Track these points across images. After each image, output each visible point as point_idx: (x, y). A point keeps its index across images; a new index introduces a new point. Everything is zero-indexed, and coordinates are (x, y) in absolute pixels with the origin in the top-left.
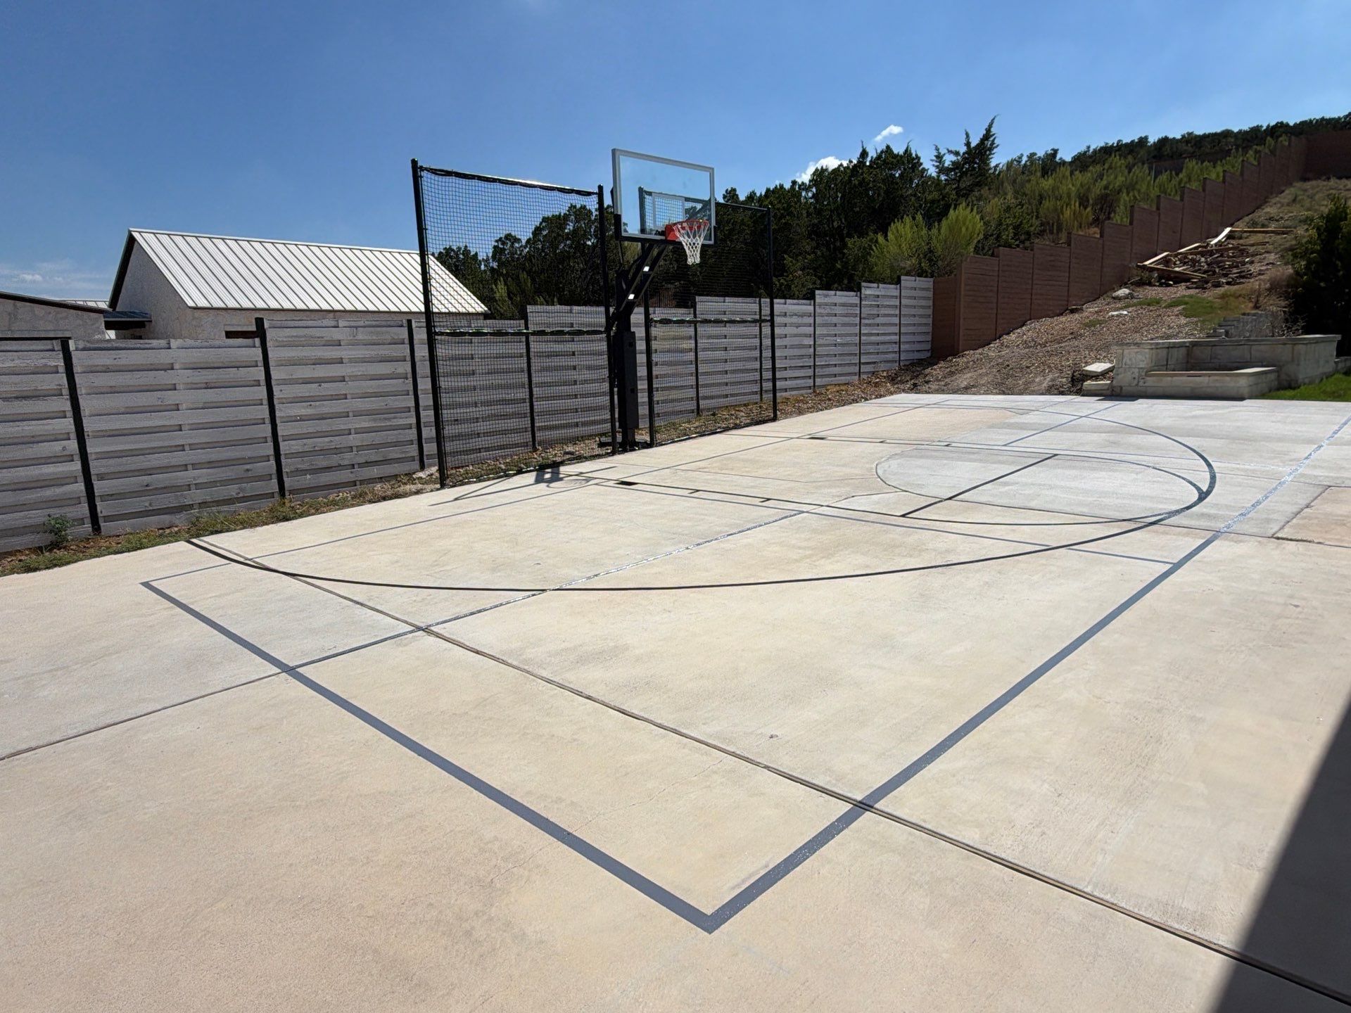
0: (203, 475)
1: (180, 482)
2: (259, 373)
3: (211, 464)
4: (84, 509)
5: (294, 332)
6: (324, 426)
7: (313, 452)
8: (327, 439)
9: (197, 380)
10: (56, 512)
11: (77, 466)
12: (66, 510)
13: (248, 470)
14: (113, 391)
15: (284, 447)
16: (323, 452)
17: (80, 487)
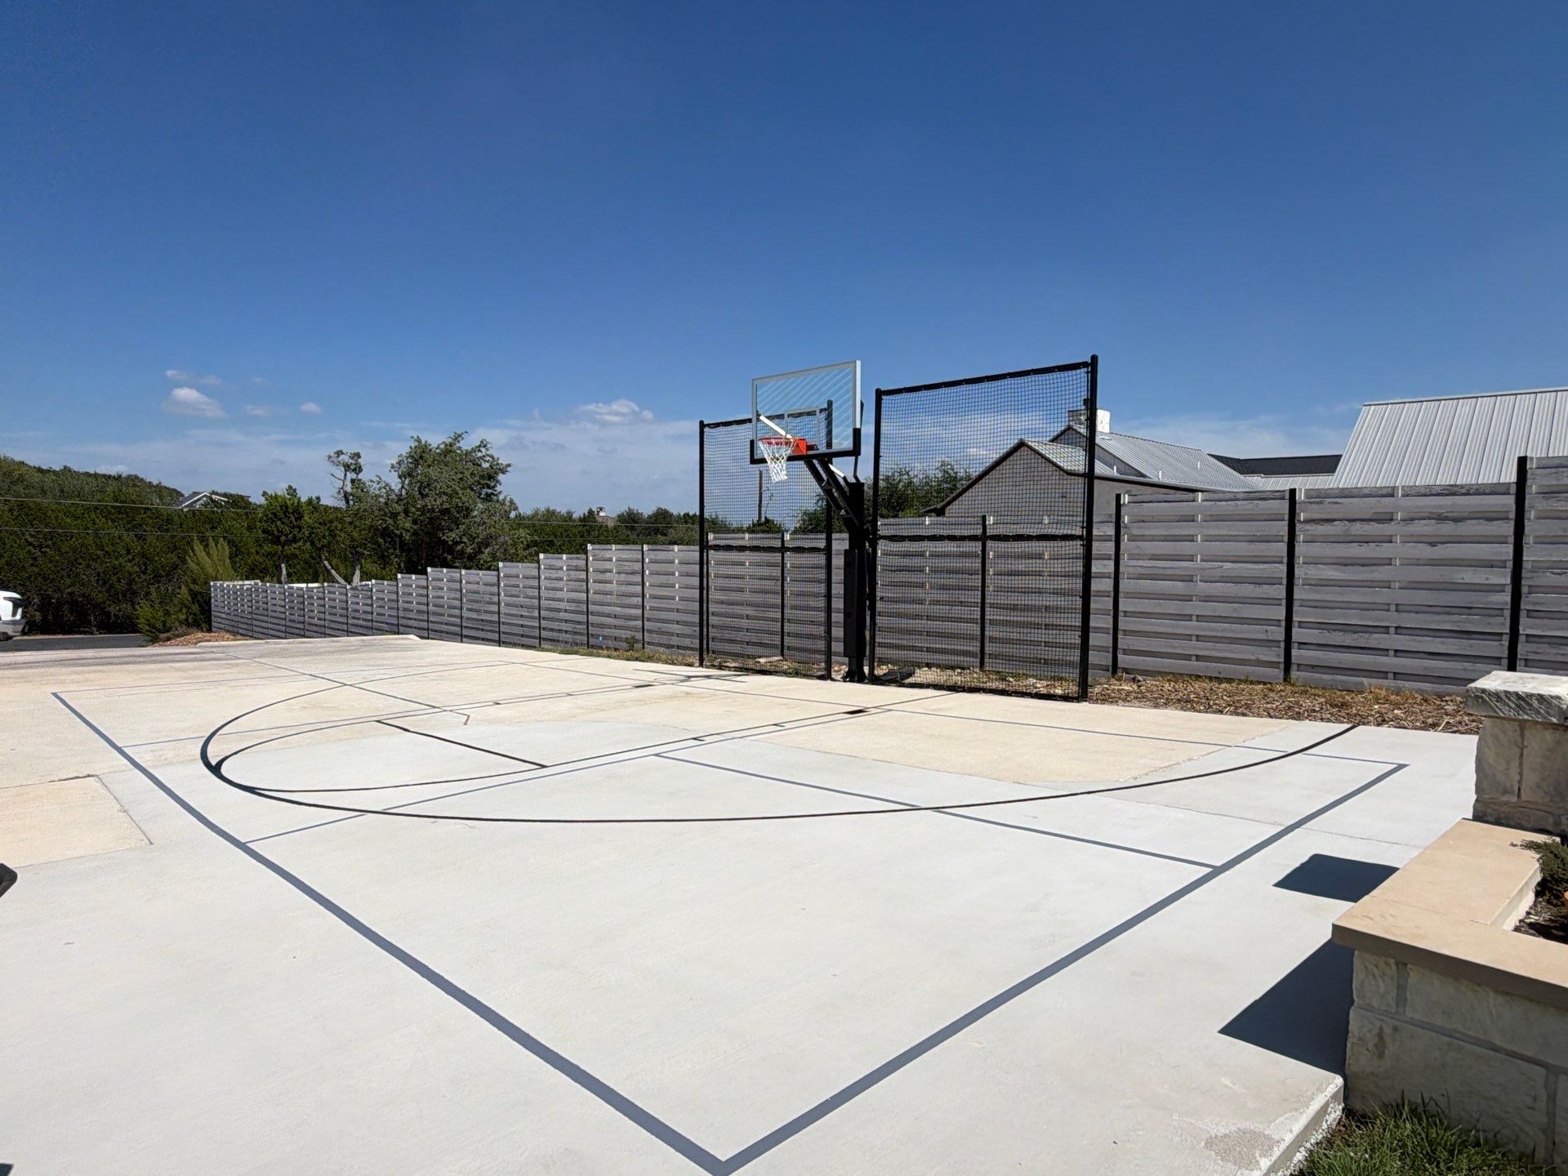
4: (641, 635)
9: (681, 570)
10: (633, 634)
11: (641, 612)
12: (636, 634)
14: (657, 573)
15: (712, 619)
17: (641, 623)
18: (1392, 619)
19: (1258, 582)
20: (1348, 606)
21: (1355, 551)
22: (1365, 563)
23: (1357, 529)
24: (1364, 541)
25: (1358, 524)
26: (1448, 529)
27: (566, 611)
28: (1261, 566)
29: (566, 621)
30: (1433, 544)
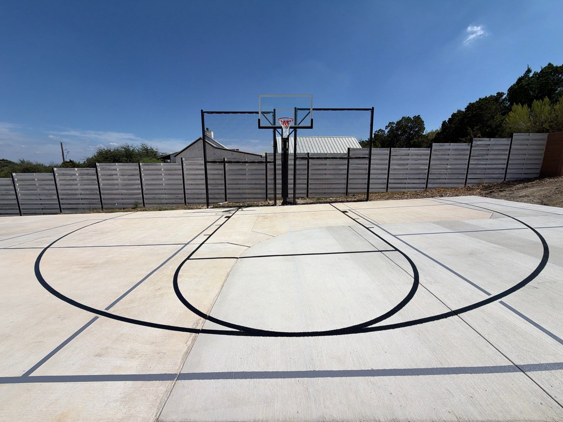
0: (167, 196)
1: (162, 197)
2: (181, 172)
3: (169, 194)
4: (142, 201)
5: (190, 161)
6: (197, 187)
7: (194, 194)
8: (198, 190)
9: (166, 173)
10: (137, 201)
11: (141, 191)
12: (139, 201)
13: (177, 196)
14: (149, 175)
15: (186, 191)
16: (197, 194)
17: (141, 196)
18: (407, 177)
19: (382, 169)
20: (399, 174)
21: (402, 162)
22: (404, 165)
23: (403, 157)
24: (404, 160)
25: (403, 156)
26: (419, 157)
27: (81, 194)
28: (383, 166)
29: (81, 199)
30: (416, 160)
